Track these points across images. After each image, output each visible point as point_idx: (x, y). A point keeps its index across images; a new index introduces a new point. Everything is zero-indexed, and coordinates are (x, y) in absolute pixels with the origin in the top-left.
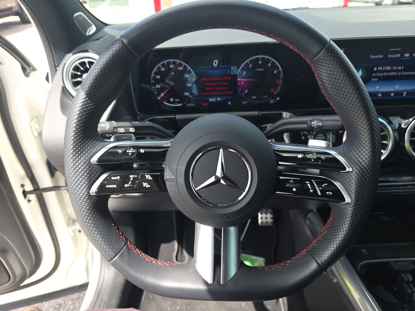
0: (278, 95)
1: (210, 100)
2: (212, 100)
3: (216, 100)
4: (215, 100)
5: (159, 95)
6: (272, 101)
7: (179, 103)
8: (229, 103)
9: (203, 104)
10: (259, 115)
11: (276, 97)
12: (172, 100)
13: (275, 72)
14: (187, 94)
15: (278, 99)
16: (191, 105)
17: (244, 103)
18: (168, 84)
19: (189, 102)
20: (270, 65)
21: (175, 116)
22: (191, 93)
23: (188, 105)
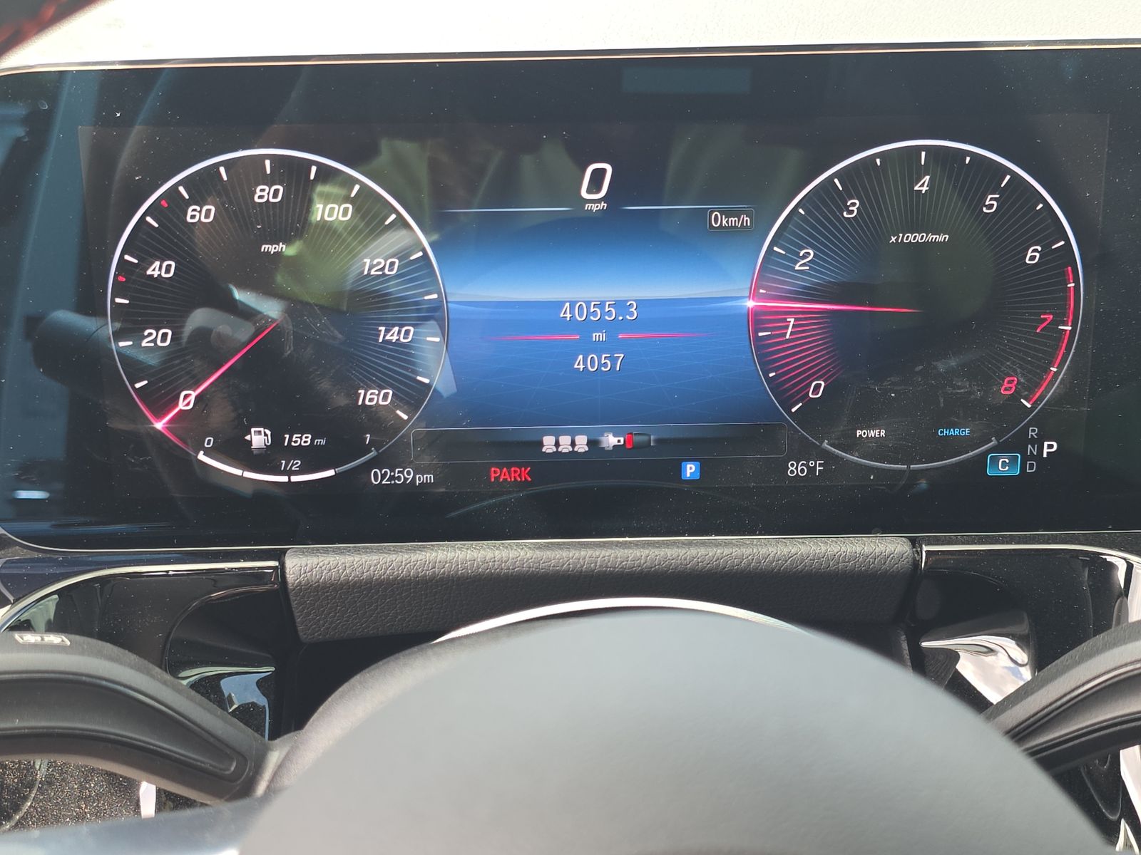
0: (1048, 423)
1: (548, 443)
2: (565, 441)
3: (593, 443)
4: (582, 443)
5: (161, 399)
6: (1003, 467)
7: (312, 459)
8: (690, 470)
9: (494, 473)
10: (916, 564)
11: (1033, 433)
12: (259, 439)
13: (1033, 255)
14: (373, 397)
15: (1049, 447)
16: (406, 475)
17: (796, 469)
18: (247, 314)
19: (387, 460)
20: (991, 202)
21: (279, 556)
22: (412, 394)
23: (378, 477)
